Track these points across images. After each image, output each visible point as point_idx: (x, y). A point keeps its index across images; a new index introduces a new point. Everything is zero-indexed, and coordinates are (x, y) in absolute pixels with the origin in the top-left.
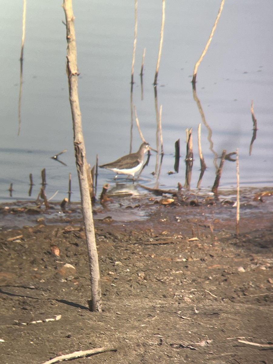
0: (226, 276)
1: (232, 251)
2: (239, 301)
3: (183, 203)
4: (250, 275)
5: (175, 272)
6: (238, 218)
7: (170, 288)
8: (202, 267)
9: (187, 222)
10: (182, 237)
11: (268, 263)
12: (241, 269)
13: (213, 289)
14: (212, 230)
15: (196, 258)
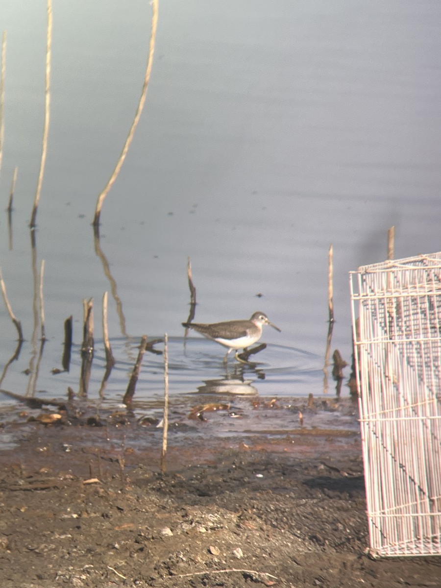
0: (141, 543)
1: (153, 500)
2: (161, 584)
3: (76, 421)
4: (181, 541)
5: (58, 536)
6: (165, 447)
7: (51, 563)
8: (104, 527)
9: (81, 452)
10: (71, 477)
11: (210, 521)
12: (167, 532)
13: (120, 565)
14: (122, 466)
15: (95, 513)
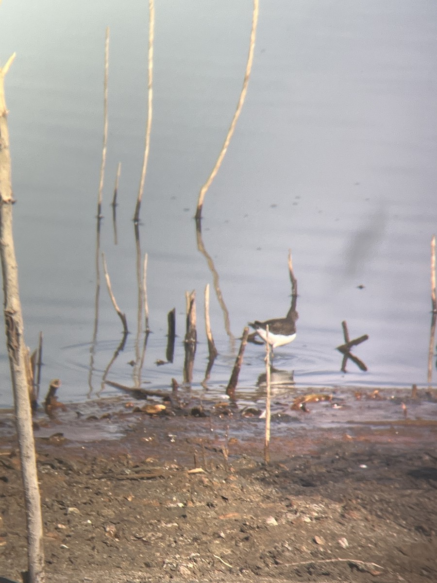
0: (247, 532)
1: (258, 490)
2: (267, 573)
3: (180, 412)
4: (286, 530)
5: (165, 525)
6: (268, 437)
7: (158, 551)
8: (210, 516)
9: (186, 443)
10: (177, 467)
11: (314, 511)
12: (272, 521)
13: (226, 554)
14: (226, 456)
15: (200, 502)
